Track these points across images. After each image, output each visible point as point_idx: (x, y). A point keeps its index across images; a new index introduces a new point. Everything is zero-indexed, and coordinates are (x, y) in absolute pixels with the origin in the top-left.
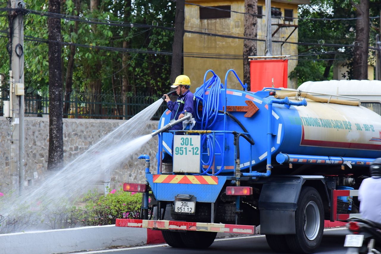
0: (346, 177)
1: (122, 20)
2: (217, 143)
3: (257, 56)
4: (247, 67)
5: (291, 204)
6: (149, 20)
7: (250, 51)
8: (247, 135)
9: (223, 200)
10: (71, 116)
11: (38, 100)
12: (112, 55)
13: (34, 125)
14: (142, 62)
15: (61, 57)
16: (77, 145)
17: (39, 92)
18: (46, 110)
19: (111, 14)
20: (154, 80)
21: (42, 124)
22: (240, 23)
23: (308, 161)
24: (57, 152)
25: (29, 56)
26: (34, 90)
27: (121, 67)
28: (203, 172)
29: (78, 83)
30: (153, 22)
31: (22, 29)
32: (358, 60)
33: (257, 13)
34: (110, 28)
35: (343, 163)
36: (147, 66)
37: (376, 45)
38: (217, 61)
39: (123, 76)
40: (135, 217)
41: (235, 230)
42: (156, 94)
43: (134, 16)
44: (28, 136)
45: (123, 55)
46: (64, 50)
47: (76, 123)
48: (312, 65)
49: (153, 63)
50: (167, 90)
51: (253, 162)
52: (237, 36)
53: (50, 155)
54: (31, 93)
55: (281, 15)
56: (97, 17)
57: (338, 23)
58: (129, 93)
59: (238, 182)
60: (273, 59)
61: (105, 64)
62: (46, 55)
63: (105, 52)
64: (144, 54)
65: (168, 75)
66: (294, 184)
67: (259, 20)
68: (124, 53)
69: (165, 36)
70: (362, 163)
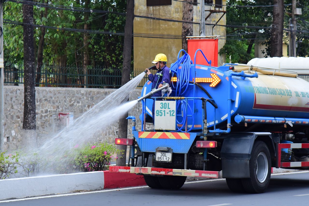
0: (288, 134)
1: (83, 7)
2: (189, 107)
3: (193, 36)
4: (185, 45)
5: (246, 155)
6: (105, 7)
7: (188, 32)
8: (212, 100)
9: (194, 152)
10: (41, 85)
11: (15, 72)
12: (75, 35)
13: (12, 92)
14: (99, 41)
15: (34, 37)
16: (47, 108)
17: (15, 66)
18: (22, 80)
19: (74, 2)
20: (109, 56)
21: (18, 92)
22: (179, 9)
23: (259, 121)
24: (30, 114)
25: (7, 36)
26: (12, 64)
27: (82, 45)
28: (178, 130)
29: (48, 58)
30: (109, 8)
31: (1, 14)
32: (275, 39)
33: (193, 2)
34: (73, 13)
35: (285, 122)
36: (103, 44)
37: (289, 28)
38: (161, 40)
39: (84, 53)
40: (95, 167)
41: (203, 175)
42: (111, 67)
43: (93, 3)
44: (7, 101)
45: (84, 35)
46: (36, 31)
47: (46, 90)
48: (238, 43)
49: (109, 42)
50: (120, 64)
51: (217, 122)
52: (177, 20)
53: (25, 116)
54: (10, 66)
55: (212, 3)
56: (63, 4)
57: (258, 9)
58: (89, 66)
59: (205, 137)
60: (206, 39)
61: (70, 43)
62: (21, 35)
63: (70, 33)
64: (101, 35)
65: (121, 52)
66: (248, 139)
67: (195, 7)
68: (85, 33)
69: (119, 20)
70: (300, 122)
